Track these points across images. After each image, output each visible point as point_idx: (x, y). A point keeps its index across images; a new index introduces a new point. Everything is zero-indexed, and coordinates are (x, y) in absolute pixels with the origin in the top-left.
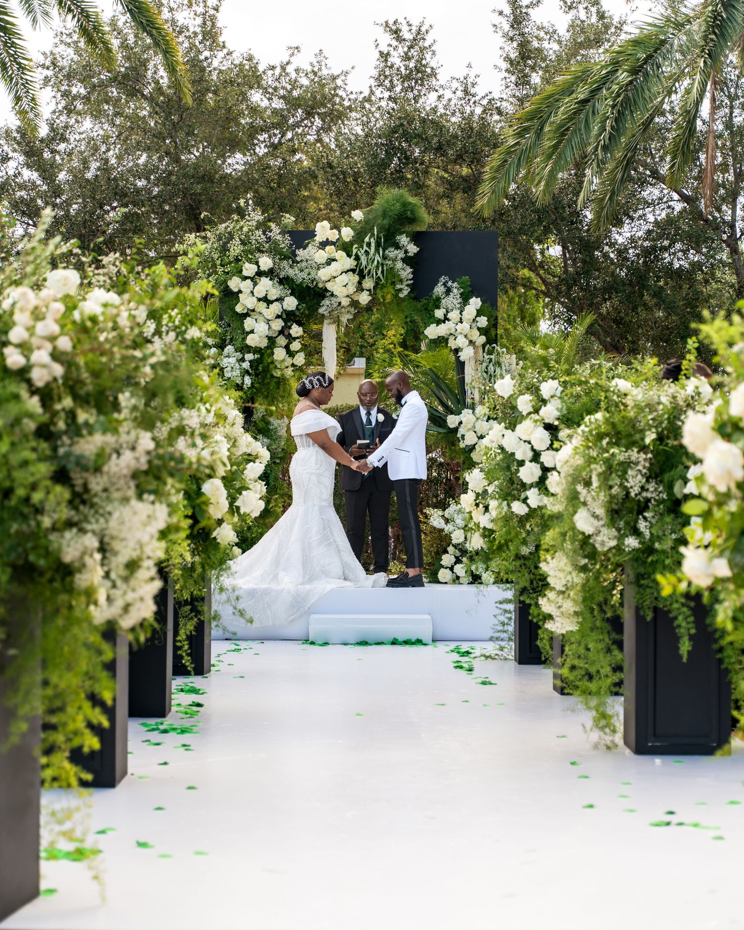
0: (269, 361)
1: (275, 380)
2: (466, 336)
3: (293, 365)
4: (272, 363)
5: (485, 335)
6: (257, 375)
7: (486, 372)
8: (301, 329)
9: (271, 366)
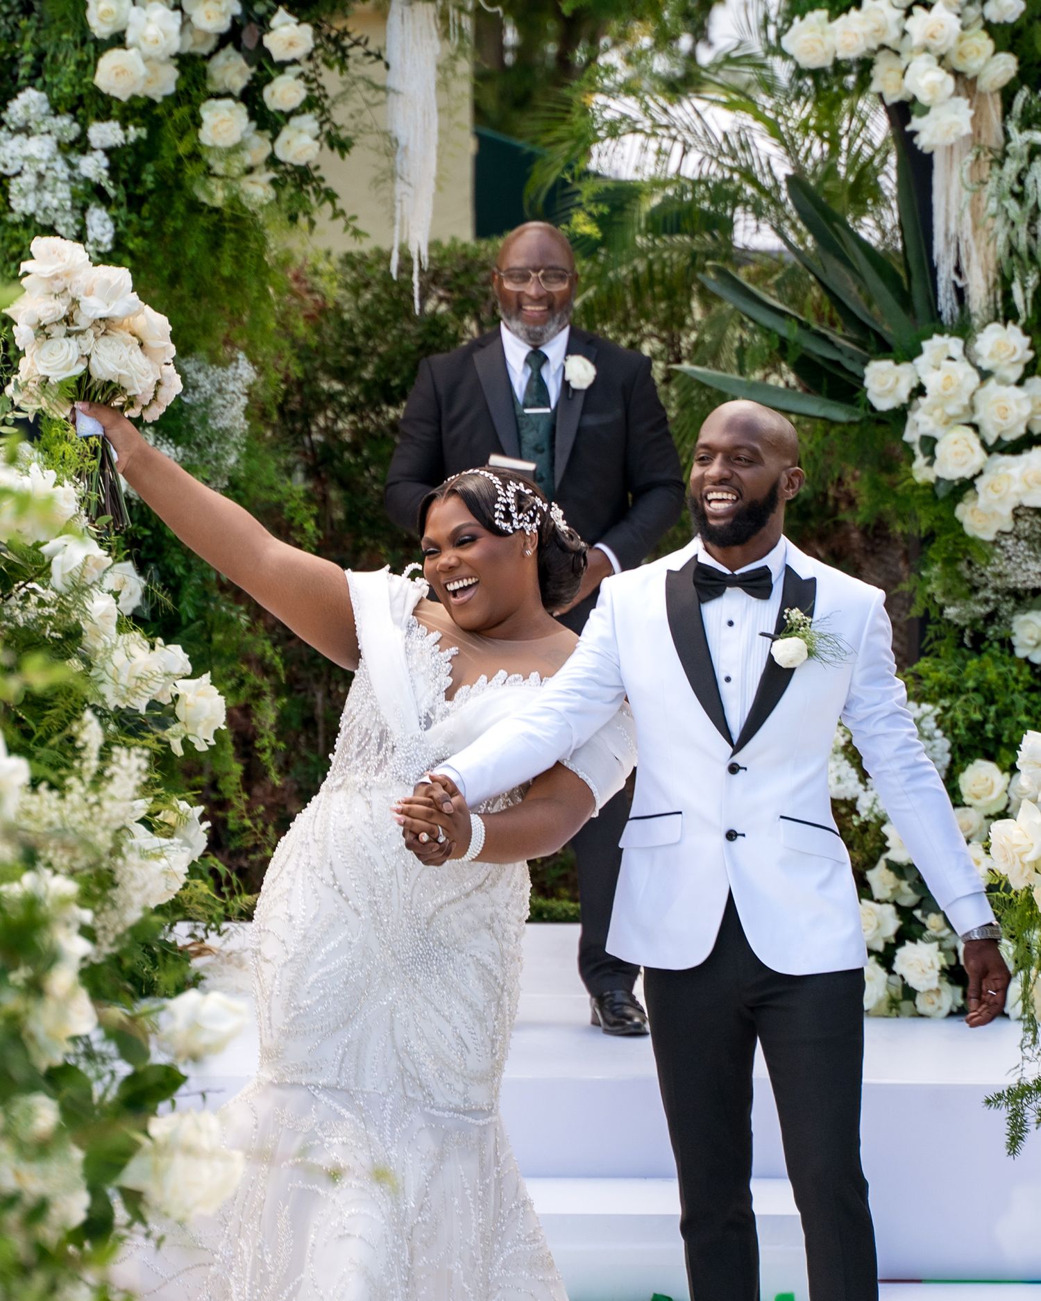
0: (183, 148)
1: (203, 221)
2: (941, 59)
3: (273, 161)
4: (195, 156)
5: (1011, 49)
6: (135, 202)
7: (1020, 197)
8: (307, 30)
9: (190, 170)
